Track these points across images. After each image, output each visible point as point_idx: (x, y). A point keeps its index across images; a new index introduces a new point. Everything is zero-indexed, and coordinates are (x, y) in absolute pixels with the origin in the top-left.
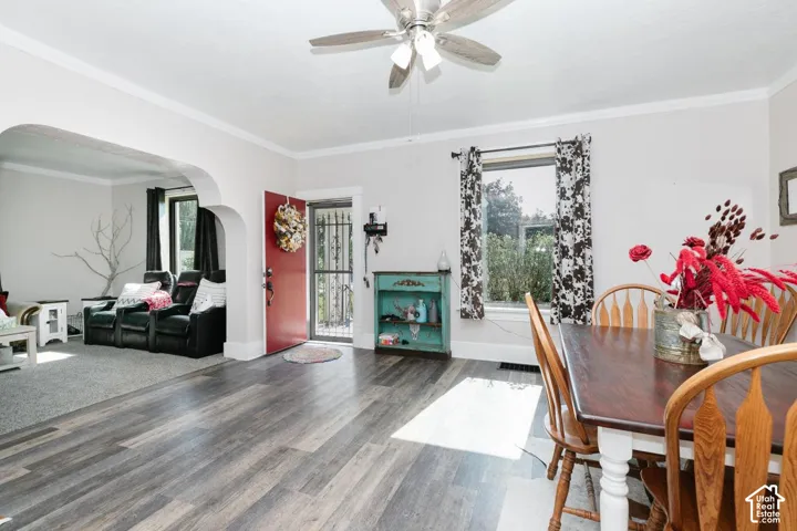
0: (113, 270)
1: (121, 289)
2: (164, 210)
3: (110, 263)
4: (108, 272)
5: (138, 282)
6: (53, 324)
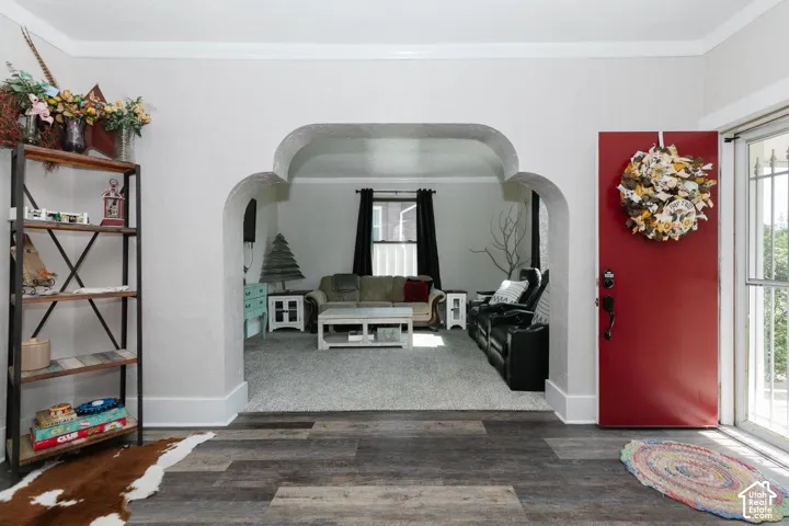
0: (511, 264)
6: (456, 311)
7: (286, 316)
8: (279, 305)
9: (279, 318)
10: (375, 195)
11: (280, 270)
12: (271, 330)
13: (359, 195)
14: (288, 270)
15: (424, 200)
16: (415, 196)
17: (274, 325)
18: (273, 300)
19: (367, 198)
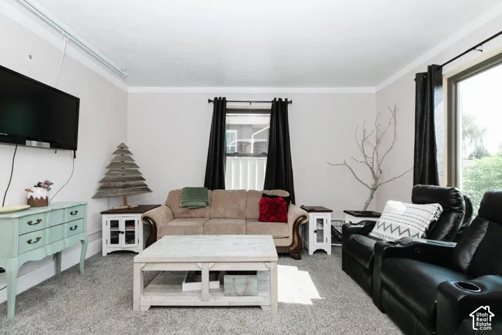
0: (376, 178)
1: (383, 205)
2: (440, 96)
3: (373, 172)
4: (370, 181)
5: (404, 201)
6: (319, 233)
7: (122, 238)
8: (115, 224)
9: (115, 240)
10: (229, 105)
11: (121, 184)
12: (104, 254)
13: (212, 105)
14: (132, 183)
15: (279, 110)
16: (269, 106)
17: (108, 248)
18: (108, 218)
19: (220, 107)
